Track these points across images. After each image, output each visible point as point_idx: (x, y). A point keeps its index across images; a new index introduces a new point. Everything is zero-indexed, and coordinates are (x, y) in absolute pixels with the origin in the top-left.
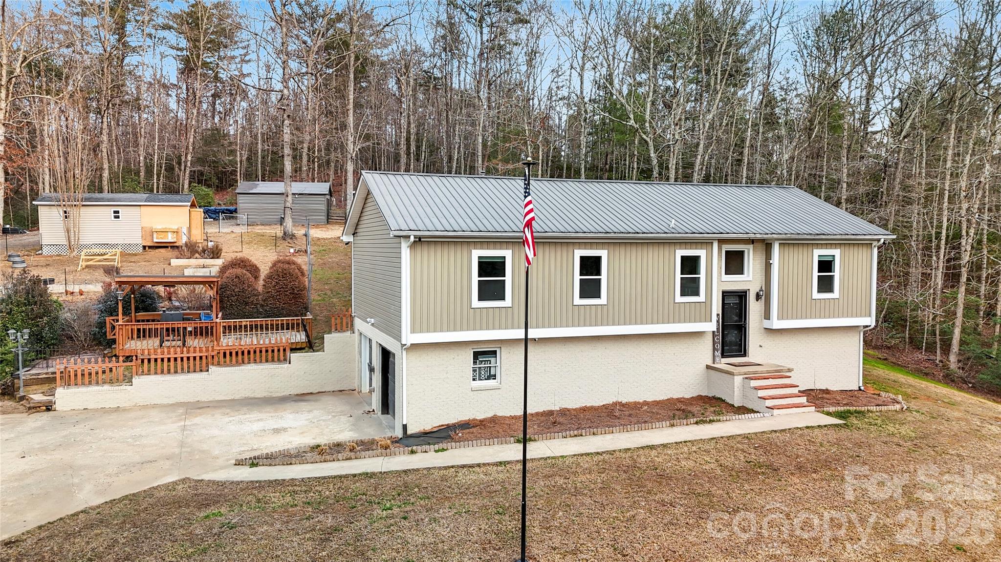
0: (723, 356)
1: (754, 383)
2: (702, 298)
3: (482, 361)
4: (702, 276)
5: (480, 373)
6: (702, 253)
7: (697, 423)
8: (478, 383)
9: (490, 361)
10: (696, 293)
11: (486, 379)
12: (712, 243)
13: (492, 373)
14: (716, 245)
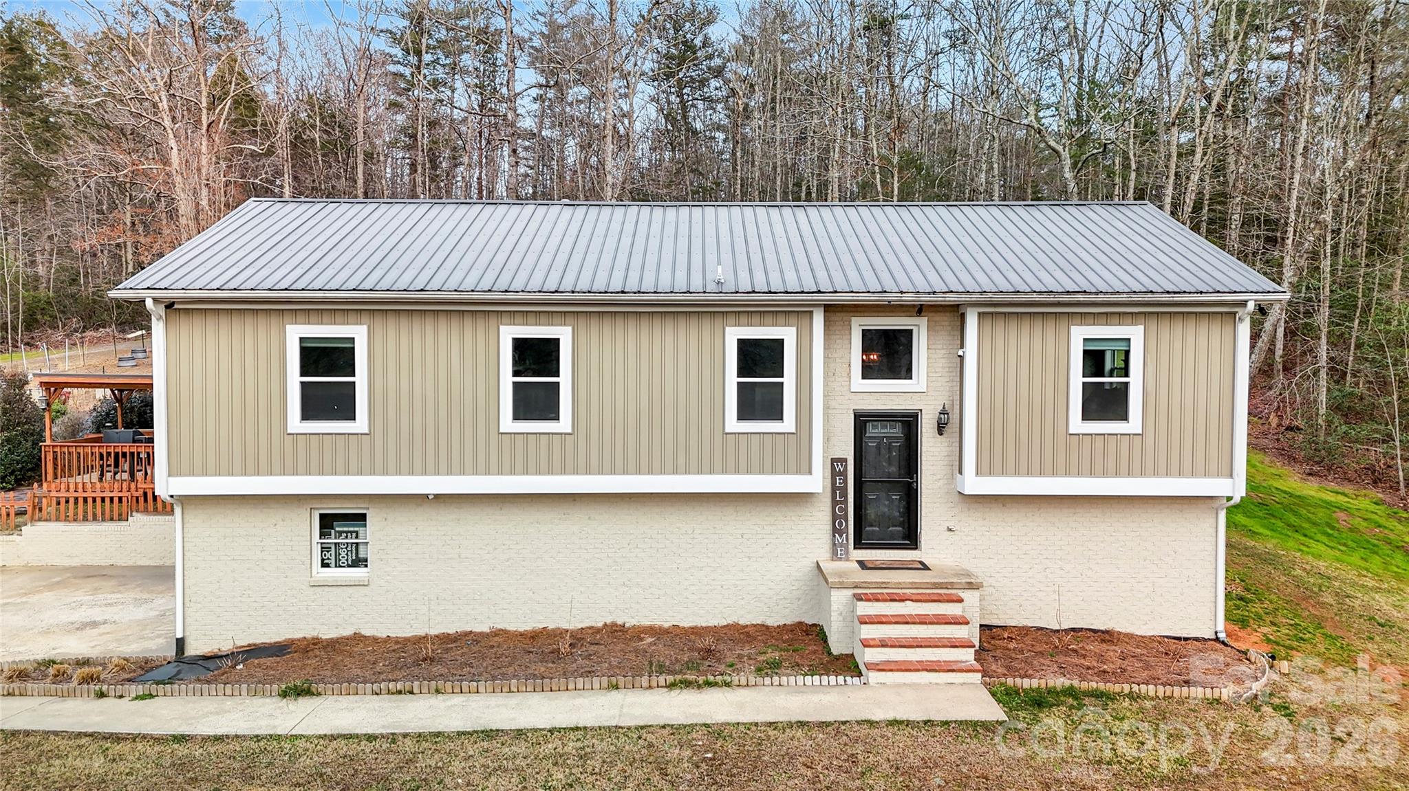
0: (858, 544)
1: (865, 609)
2: (788, 423)
3: (340, 533)
4: (789, 380)
5: (337, 555)
6: (787, 334)
7: (671, 686)
8: (333, 573)
9: (357, 532)
10: (775, 413)
11: (349, 566)
12: (811, 312)
13: (362, 555)
14: (819, 318)
